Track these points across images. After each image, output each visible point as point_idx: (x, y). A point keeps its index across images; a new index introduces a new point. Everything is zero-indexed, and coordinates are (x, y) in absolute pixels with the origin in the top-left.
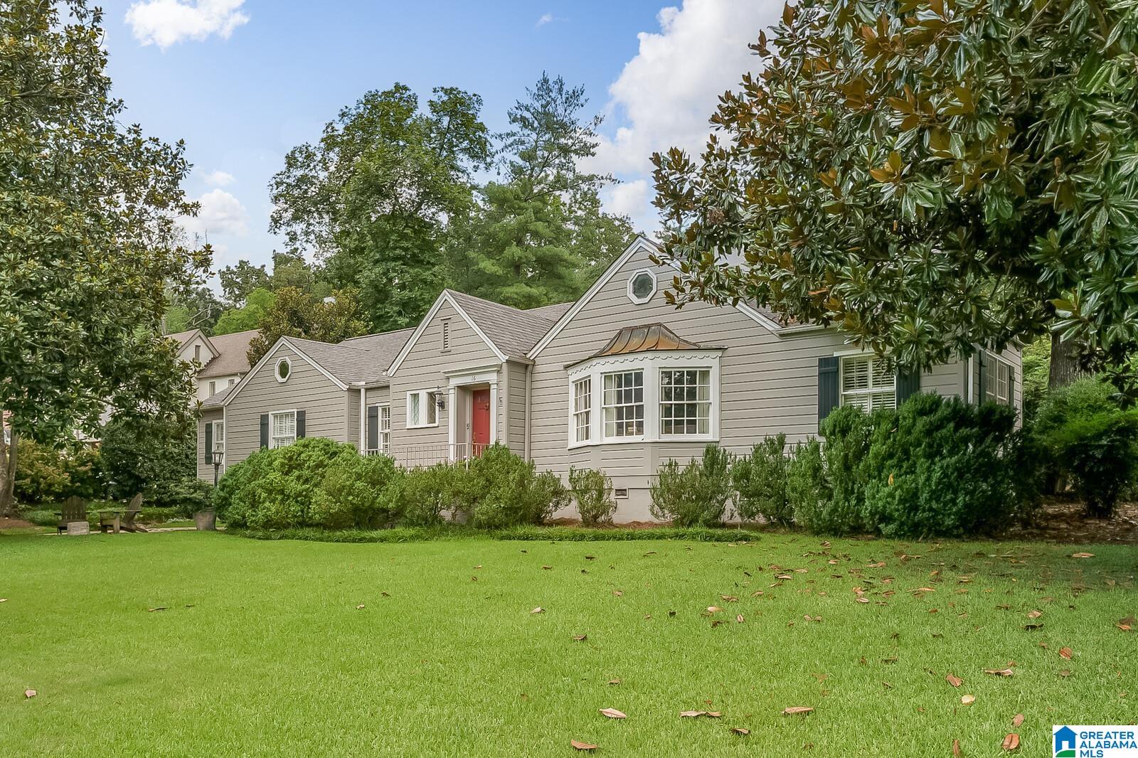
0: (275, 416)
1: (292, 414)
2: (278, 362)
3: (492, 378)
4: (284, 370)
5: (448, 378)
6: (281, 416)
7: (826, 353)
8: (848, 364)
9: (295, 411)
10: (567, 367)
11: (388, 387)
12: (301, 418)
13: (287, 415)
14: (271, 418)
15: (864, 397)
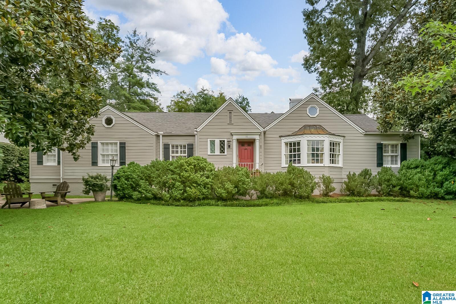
0: (103, 144)
1: (116, 144)
2: (105, 117)
3: (257, 137)
4: (109, 121)
5: (232, 135)
6: (107, 144)
7: (379, 142)
8: (385, 145)
9: (118, 142)
10: (280, 137)
11: (194, 136)
12: (123, 146)
13: (111, 144)
14: (99, 145)
15: (388, 156)
